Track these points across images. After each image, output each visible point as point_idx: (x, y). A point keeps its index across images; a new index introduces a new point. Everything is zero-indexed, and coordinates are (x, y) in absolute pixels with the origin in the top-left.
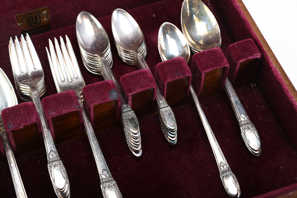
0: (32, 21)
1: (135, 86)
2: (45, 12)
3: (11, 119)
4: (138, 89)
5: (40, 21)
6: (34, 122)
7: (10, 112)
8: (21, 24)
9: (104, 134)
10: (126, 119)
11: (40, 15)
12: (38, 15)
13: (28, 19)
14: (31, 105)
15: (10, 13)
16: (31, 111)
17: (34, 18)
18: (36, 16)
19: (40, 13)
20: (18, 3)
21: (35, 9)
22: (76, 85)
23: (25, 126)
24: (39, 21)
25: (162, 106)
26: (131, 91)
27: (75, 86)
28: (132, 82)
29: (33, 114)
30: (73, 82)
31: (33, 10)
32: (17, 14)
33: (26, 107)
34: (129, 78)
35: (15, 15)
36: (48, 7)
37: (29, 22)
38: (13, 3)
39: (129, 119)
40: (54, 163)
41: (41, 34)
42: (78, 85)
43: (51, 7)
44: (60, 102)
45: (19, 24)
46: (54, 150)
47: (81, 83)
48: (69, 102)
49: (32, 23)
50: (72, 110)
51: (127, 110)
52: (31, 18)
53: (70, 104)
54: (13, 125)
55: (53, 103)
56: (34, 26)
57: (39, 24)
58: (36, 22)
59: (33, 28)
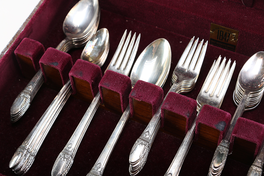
0: (221, 34)
1: (242, 132)
2: (235, 34)
3: (138, 89)
4: (243, 136)
5: (228, 39)
6: (150, 103)
7: (142, 85)
8: (212, 33)
9: (202, 152)
10: (218, 151)
11: (230, 34)
12: (228, 33)
13: (219, 31)
14: (159, 90)
16: (154, 94)
17: (224, 33)
18: (226, 33)
19: (230, 32)
21: (227, 27)
22: (212, 102)
23: (143, 101)
25: (256, 164)
26: (236, 133)
27: (210, 102)
28: (243, 127)
29: (154, 97)
30: (212, 98)
31: (226, 27)
32: (212, 23)
33: (154, 89)
34: (244, 122)
35: (211, 22)
36: (238, 31)
39: (220, 153)
40: (142, 141)
41: (225, 50)
42: (214, 103)
43: (241, 33)
44: (179, 102)
45: (211, 31)
46: (150, 132)
47: (216, 103)
48: (185, 107)
49: (221, 37)
50: (181, 114)
51: (224, 145)
52: (222, 32)
53: (184, 109)
54: (135, 94)
55: (174, 99)
56: (222, 40)
57: (226, 41)
58: (225, 38)
59: (221, 41)
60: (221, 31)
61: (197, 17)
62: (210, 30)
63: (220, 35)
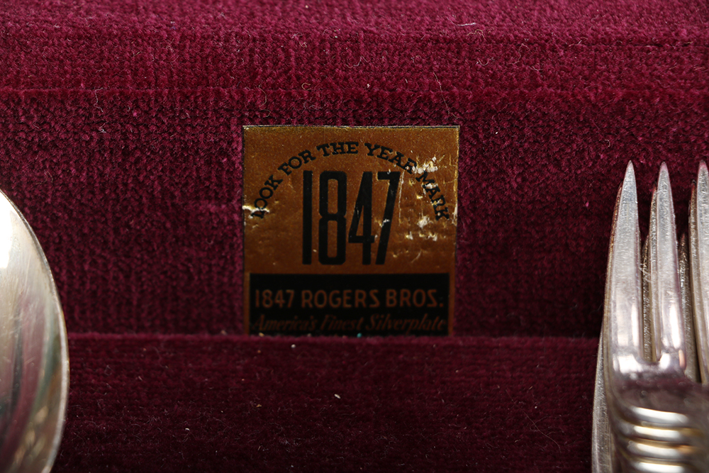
0: (333, 208)
5: (387, 226)
8: (260, 214)
11: (394, 178)
12: (383, 175)
13: (317, 183)
15: (211, 100)
17: (354, 186)
18: (367, 177)
19: (398, 157)
20: (281, 55)
21: (370, 122)
24: (380, 223)
31: (358, 122)
37: (317, 216)
38: (251, 50)
43: (481, 136)
45: (247, 207)
49: (333, 225)
52: (333, 183)
56: (340, 258)
57: (374, 256)
58: (360, 232)
59: (333, 269)
60: (325, 177)
61: (130, 105)
62: (241, 202)
63: (326, 216)
